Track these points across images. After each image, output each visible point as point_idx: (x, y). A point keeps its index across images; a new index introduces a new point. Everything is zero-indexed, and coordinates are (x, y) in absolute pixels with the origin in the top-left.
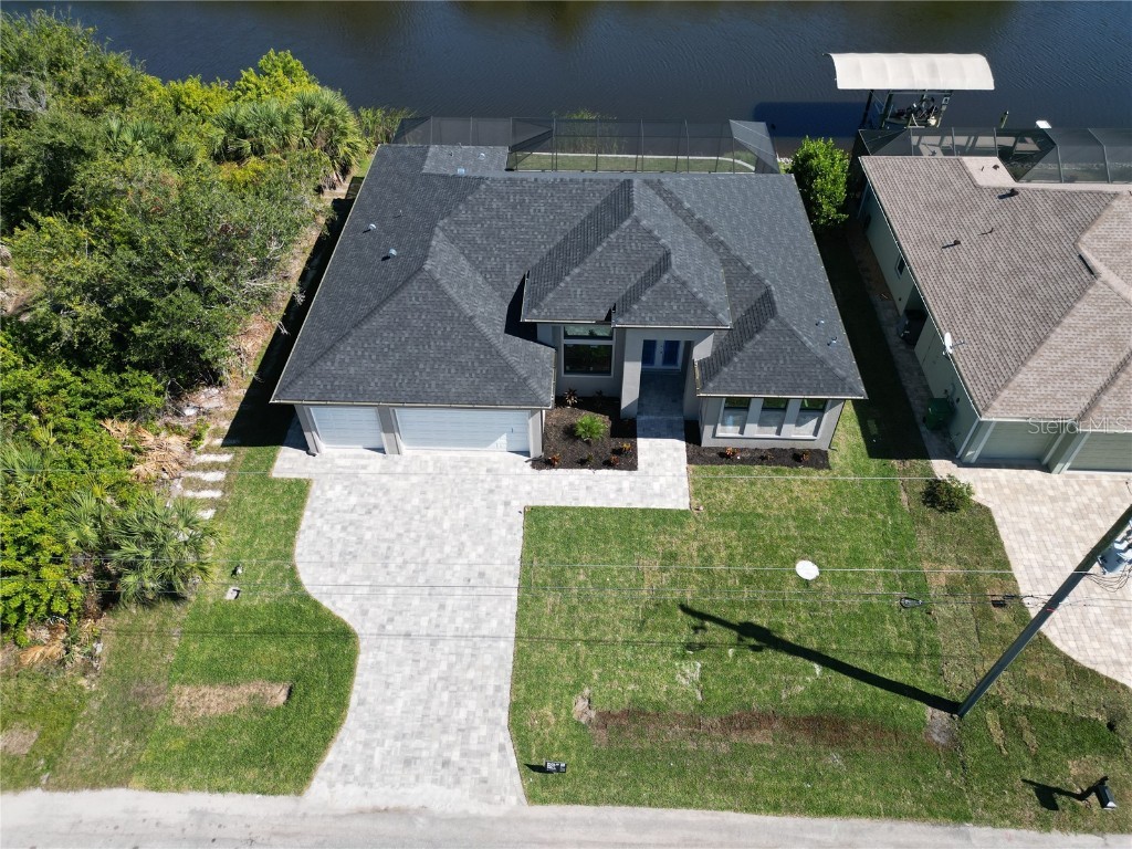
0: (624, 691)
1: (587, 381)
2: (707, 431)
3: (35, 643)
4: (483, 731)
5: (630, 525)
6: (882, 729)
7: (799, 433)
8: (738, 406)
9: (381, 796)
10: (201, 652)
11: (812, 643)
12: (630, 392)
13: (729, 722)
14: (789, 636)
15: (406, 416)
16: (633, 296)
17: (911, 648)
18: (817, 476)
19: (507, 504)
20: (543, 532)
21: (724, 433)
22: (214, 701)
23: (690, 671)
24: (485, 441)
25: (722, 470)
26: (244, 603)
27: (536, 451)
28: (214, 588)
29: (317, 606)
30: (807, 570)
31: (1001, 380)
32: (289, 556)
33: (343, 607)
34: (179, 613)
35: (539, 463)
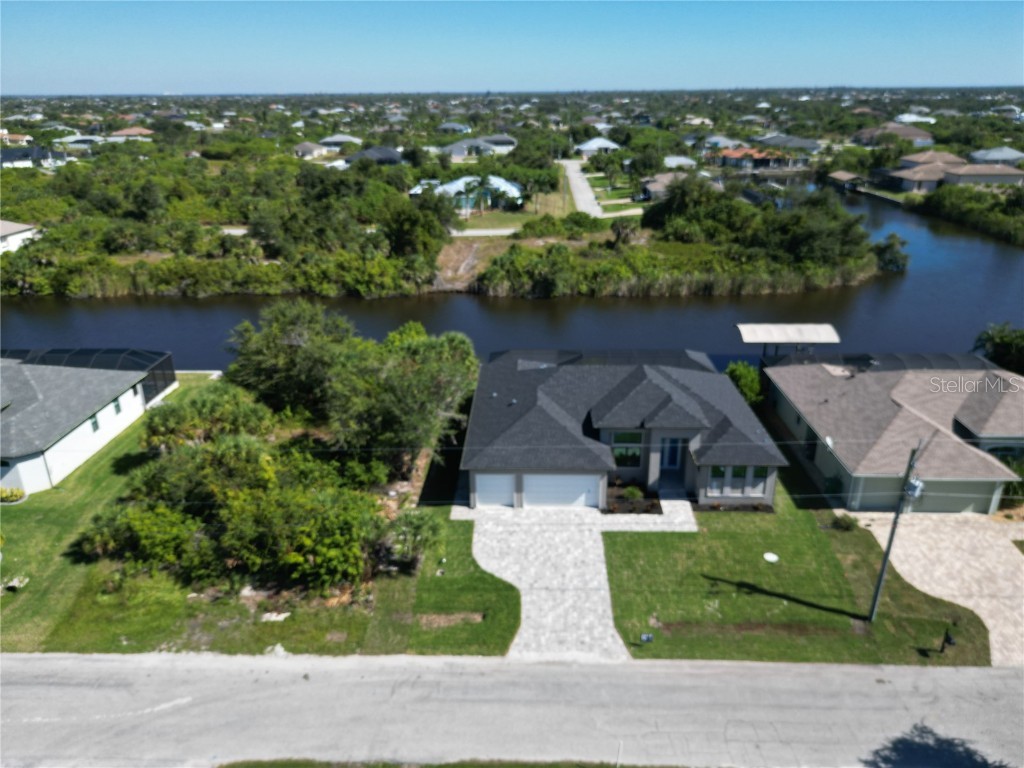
0: (676, 613)
1: (629, 471)
2: (702, 492)
3: (333, 596)
4: (600, 629)
5: (667, 540)
6: (826, 628)
7: (755, 493)
8: (718, 473)
9: (549, 656)
10: (431, 598)
11: (780, 590)
12: (654, 474)
13: (739, 627)
14: (766, 587)
16: (655, 413)
17: (836, 592)
18: (768, 517)
19: (590, 530)
20: (614, 543)
21: (712, 494)
22: (441, 621)
23: (713, 605)
24: (569, 499)
25: (713, 514)
26: (448, 575)
27: (602, 503)
28: (428, 567)
29: (492, 576)
30: (771, 557)
32: (470, 554)
33: (508, 576)
34: (411, 583)
35: (605, 511)
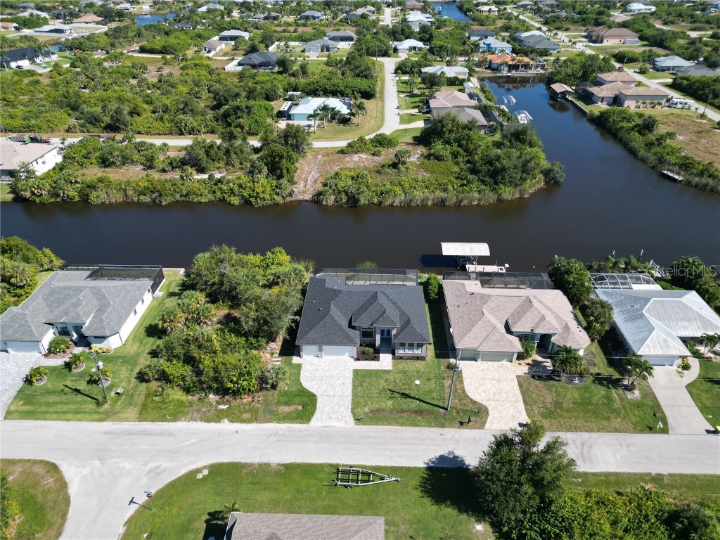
0: (376, 406)
1: (368, 340)
2: (396, 351)
3: (245, 398)
4: (346, 413)
5: (377, 373)
6: (430, 413)
7: (418, 352)
8: (403, 345)
9: (325, 424)
10: (283, 399)
11: (417, 397)
12: (378, 342)
13: (398, 412)
14: (412, 395)
15: (324, 347)
16: (377, 319)
17: (439, 398)
18: (422, 362)
19: (349, 369)
20: (357, 375)
21: (400, 352)
22: (286, 409)
23: (390, 403)
24: (342, 354)
25: (400, 361)
26: (290, 390)
27: (355, 356)
28: (282, 386)
29: (307, 390)
30: (417, 382)
31: (461, 338)
32: (299, 380)
33: (313, 390)
34: (276, 392)
35: (356, 359)
